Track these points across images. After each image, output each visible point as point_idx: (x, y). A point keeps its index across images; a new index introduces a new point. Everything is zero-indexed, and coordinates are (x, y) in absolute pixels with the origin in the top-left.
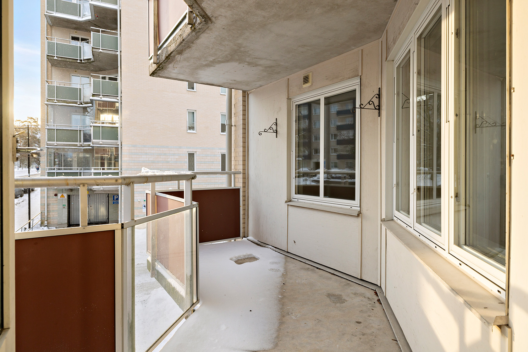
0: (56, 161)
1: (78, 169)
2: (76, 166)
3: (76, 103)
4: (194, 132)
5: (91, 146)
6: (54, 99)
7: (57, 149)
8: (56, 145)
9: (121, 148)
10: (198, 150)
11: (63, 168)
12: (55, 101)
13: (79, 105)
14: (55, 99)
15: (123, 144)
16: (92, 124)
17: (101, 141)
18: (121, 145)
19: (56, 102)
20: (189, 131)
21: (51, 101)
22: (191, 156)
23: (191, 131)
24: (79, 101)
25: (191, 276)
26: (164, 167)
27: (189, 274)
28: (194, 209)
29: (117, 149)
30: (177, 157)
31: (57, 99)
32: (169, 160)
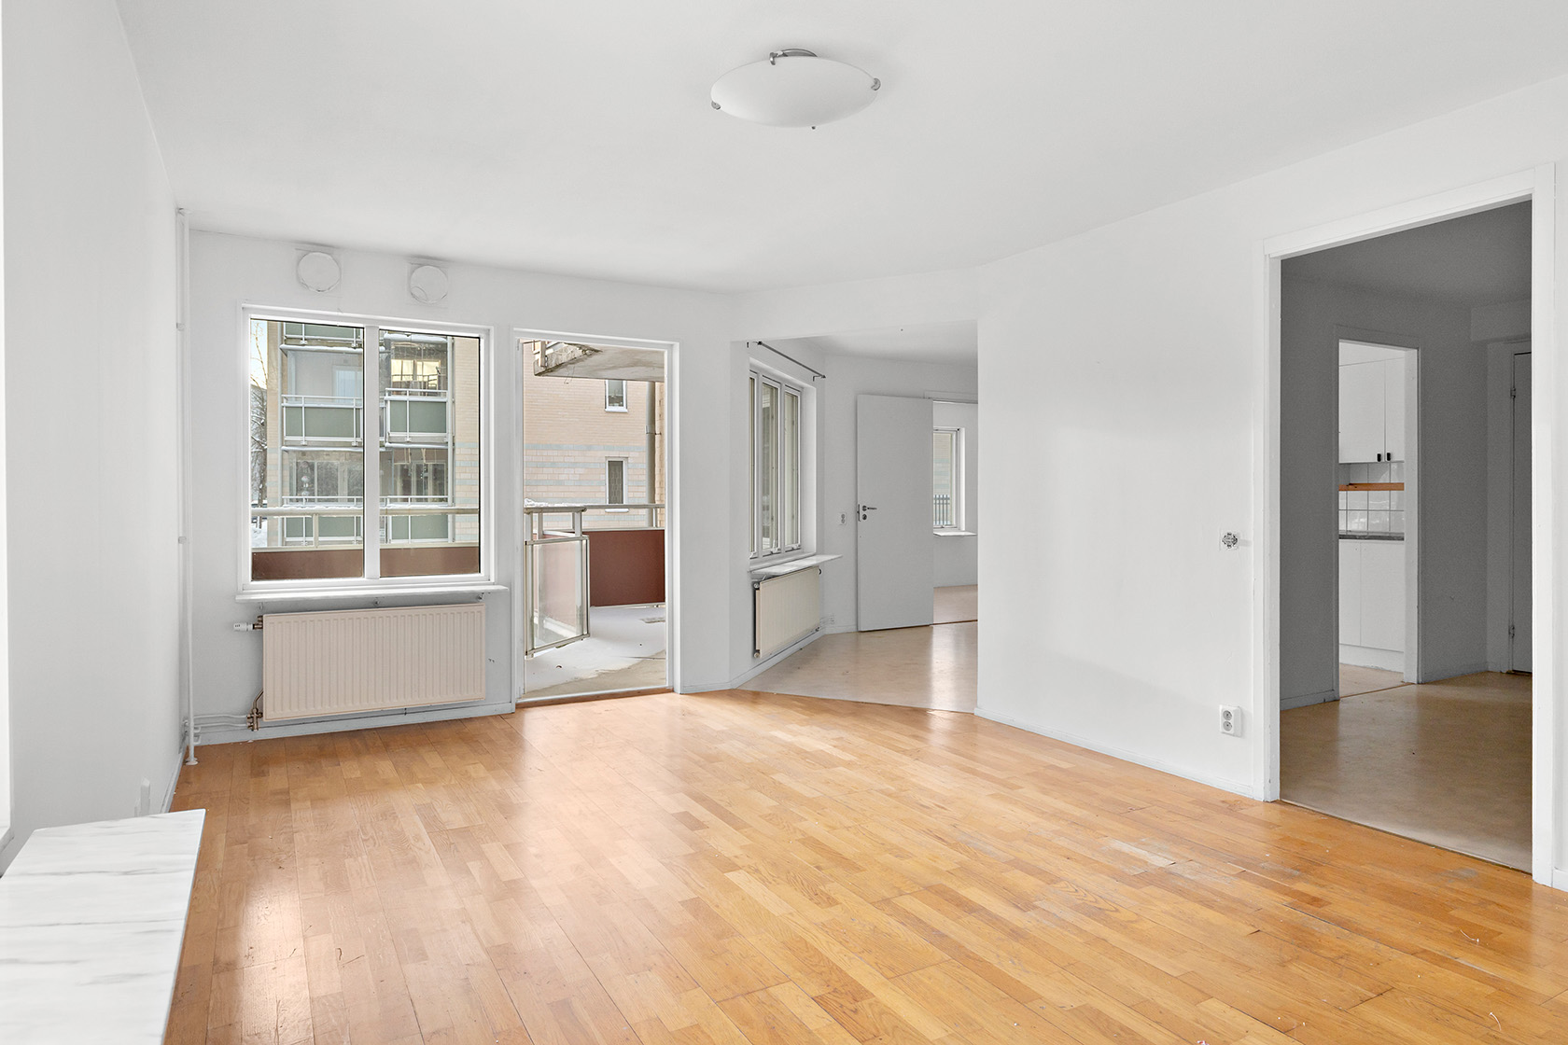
0: (303, 482)
1: (350, 500)
2: (346, 492)
3: (348, 345)
4: (623, 409)
5: (386, 448)
6: (300, 336)
7: (304, 453)
8: (304, 443)
9: (454, 450)
10: (632, 454)
11: (316, 497)
12: (303, 342)
13: (355, 348)
14: (303, 337)
15: (457, 441)
16: (387, 397)
17: (408, 435)
18: (454, 444)
19: (304, 345)
20: (610, 408)
21: (293, 341)
22: (615, 470)
23: (616, 408)
24: (354, 339)
25: (581, 607)
26: (551, 494)
27: (579, 605)
28: (584, 542)
29: (442, 454)
30: (581, 471)
31: (307, 337)
32: (562, 477)
